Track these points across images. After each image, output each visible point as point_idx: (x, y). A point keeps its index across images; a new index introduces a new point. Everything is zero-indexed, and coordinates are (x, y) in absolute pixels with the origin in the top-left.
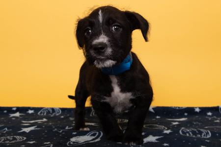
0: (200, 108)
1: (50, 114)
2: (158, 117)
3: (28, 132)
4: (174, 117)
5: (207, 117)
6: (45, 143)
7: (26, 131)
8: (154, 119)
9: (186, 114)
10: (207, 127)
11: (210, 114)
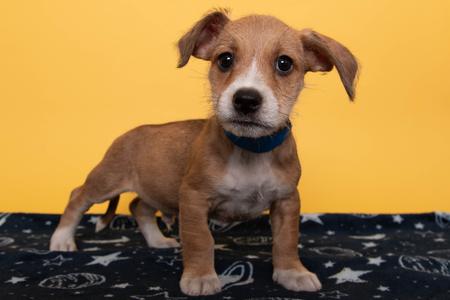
0: (402, 216)
1: (132, 229)
2: (330, 233)
3: (106, 264)
4: (358, 232)
5: (416, 232)
6: (152, 288)
7: (102, 263)
8: (325, 237)
9: (379, 227)
10: (431, 252)
11: (419, 226)
